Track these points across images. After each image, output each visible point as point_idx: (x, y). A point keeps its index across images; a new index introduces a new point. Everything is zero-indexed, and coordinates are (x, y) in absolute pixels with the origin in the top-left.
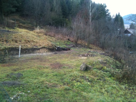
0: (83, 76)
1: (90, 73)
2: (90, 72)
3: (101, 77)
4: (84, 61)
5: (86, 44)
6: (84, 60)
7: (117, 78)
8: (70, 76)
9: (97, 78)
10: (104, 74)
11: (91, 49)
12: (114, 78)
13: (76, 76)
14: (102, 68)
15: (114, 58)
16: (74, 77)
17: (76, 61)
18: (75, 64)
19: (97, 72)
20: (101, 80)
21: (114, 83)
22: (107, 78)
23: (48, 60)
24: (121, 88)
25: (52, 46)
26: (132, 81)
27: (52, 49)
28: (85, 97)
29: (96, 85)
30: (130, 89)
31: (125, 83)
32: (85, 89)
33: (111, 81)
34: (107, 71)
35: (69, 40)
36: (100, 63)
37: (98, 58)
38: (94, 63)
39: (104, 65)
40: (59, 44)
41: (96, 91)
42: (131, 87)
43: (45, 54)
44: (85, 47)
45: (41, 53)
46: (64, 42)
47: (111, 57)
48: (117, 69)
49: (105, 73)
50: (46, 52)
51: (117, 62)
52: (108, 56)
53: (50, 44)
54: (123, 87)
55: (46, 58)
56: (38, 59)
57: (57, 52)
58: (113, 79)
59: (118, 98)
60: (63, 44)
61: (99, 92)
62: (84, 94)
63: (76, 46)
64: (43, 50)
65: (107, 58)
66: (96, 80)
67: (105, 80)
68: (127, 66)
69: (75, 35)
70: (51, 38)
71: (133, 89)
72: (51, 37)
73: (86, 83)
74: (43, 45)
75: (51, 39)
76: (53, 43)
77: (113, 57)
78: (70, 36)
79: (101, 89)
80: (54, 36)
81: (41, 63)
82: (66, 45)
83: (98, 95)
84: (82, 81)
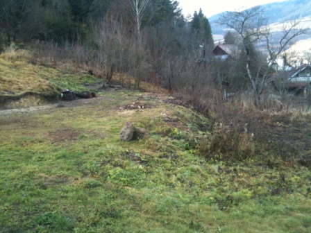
0: (127, 153)
1: (142, 145)
2: (144, 143)
3: (166, 151)
4: (128, 119)
5: (133, 82)
6: (129, 116)
7: (202, 151)
8: (98, 156)
9: (159, 154)
10: (173, 143)
11: (145, 91)
12: (195, 151)
13: (111, 155)
14: (169, 131)
15: (194, 110)
16: (107, 157)
17: (110, 120)
18: (108, 128)
19: (158, 141)
20: (167, 157)
21: (195, 161)
22: (180, 152)
23: (43, 123)
24: (210, 170)
25: (50, 89)
26: (233, 153)
27: (50, 97)
28: (133, 197)
29: (157, 170)
30: (228, 172)
31: (219, 160)
32: (134, 180)
33: (190, 157)
34: (179, 138)
35: (92, 74)
36: (163, 122)
37: (160, 109)
38: (152, 122)
39: (174, 125)
40: (67, 83)
41: (159, 182)
42: (231, 166)
43: (33, 108)
44: (129, 87)
45: (23, 107)
46: (81, 79)
47: (187, 107)
48: (201, 130)
49: (175, 141)
50: (35, 103)
51: (201, 117)
52: (181, 104)
53: (45, 84)
54: (215, 167)
55: (37, 118)
56: (16, 121)
57: (63, 103)
58: (193, 153)
59: (205, 192)
60: (78, 84)
61: (163, 184)
62: (132, 191)
63: (110, 87)
64: (28, 100)
65: (178, 110)
66: (156, 158)
67: (176, 157)
68: (221, 124)
69: (106, 61)
70: (48, 71)
71: (235, 170)
72: (46, 68)
73: (135, 167)
74: (28, 89)
75: (47, 74)
76: (52, 83)
77: (192, 107)
78: (93, 65)
79: (169, 176)
80: (54, 66)
81: (24, 131)
82: (86, 85)
83: (162, 191)
84: (126, 164)
